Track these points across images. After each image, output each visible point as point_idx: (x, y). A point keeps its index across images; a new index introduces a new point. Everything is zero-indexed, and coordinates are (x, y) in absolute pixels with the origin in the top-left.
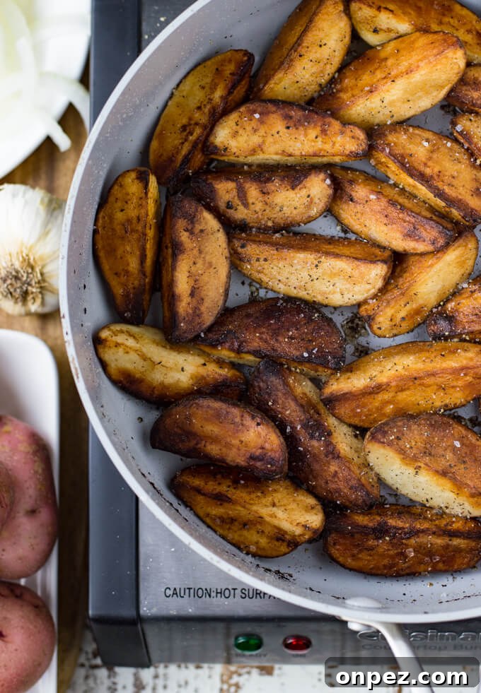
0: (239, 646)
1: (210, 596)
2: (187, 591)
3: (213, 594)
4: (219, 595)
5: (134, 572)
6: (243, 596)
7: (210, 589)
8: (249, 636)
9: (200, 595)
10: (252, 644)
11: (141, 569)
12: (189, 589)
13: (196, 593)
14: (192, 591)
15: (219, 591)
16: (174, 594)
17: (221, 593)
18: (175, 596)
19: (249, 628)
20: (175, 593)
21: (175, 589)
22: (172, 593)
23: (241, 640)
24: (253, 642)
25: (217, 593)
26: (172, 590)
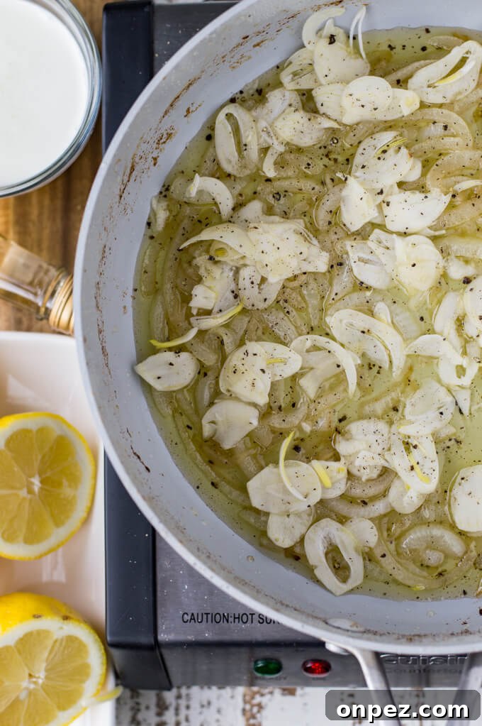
0: (258, 670)
1: (228, 621)
2: (205, 616)
3: (231, 619)
4: (237, 620)
5: (151, 598)
6: (261, 621)
7: (228, 614)
8: (267, 661)
9: (218, 619)
10: (271, 668)
11: (159, 594)
12: (207, 614)
13: (214, 619)
14: (210, 616)
15: (237, 616)
16: (191, 619)
17: (239, 618)
18: (193, 621)
19: (268, 653)
20: (193, 618)
21: (193, 614)
22: (189, 618)
23: (260, 664)
24: (272, 666)
25: (235, 618)
26: (190, 615)
